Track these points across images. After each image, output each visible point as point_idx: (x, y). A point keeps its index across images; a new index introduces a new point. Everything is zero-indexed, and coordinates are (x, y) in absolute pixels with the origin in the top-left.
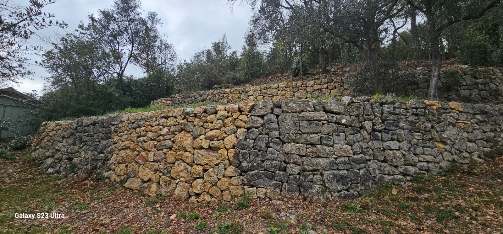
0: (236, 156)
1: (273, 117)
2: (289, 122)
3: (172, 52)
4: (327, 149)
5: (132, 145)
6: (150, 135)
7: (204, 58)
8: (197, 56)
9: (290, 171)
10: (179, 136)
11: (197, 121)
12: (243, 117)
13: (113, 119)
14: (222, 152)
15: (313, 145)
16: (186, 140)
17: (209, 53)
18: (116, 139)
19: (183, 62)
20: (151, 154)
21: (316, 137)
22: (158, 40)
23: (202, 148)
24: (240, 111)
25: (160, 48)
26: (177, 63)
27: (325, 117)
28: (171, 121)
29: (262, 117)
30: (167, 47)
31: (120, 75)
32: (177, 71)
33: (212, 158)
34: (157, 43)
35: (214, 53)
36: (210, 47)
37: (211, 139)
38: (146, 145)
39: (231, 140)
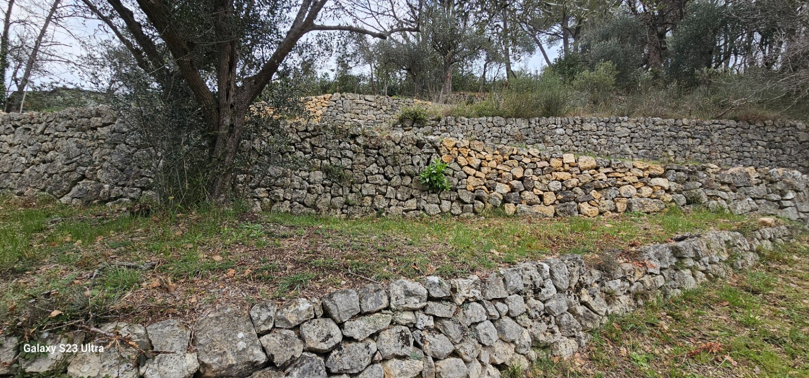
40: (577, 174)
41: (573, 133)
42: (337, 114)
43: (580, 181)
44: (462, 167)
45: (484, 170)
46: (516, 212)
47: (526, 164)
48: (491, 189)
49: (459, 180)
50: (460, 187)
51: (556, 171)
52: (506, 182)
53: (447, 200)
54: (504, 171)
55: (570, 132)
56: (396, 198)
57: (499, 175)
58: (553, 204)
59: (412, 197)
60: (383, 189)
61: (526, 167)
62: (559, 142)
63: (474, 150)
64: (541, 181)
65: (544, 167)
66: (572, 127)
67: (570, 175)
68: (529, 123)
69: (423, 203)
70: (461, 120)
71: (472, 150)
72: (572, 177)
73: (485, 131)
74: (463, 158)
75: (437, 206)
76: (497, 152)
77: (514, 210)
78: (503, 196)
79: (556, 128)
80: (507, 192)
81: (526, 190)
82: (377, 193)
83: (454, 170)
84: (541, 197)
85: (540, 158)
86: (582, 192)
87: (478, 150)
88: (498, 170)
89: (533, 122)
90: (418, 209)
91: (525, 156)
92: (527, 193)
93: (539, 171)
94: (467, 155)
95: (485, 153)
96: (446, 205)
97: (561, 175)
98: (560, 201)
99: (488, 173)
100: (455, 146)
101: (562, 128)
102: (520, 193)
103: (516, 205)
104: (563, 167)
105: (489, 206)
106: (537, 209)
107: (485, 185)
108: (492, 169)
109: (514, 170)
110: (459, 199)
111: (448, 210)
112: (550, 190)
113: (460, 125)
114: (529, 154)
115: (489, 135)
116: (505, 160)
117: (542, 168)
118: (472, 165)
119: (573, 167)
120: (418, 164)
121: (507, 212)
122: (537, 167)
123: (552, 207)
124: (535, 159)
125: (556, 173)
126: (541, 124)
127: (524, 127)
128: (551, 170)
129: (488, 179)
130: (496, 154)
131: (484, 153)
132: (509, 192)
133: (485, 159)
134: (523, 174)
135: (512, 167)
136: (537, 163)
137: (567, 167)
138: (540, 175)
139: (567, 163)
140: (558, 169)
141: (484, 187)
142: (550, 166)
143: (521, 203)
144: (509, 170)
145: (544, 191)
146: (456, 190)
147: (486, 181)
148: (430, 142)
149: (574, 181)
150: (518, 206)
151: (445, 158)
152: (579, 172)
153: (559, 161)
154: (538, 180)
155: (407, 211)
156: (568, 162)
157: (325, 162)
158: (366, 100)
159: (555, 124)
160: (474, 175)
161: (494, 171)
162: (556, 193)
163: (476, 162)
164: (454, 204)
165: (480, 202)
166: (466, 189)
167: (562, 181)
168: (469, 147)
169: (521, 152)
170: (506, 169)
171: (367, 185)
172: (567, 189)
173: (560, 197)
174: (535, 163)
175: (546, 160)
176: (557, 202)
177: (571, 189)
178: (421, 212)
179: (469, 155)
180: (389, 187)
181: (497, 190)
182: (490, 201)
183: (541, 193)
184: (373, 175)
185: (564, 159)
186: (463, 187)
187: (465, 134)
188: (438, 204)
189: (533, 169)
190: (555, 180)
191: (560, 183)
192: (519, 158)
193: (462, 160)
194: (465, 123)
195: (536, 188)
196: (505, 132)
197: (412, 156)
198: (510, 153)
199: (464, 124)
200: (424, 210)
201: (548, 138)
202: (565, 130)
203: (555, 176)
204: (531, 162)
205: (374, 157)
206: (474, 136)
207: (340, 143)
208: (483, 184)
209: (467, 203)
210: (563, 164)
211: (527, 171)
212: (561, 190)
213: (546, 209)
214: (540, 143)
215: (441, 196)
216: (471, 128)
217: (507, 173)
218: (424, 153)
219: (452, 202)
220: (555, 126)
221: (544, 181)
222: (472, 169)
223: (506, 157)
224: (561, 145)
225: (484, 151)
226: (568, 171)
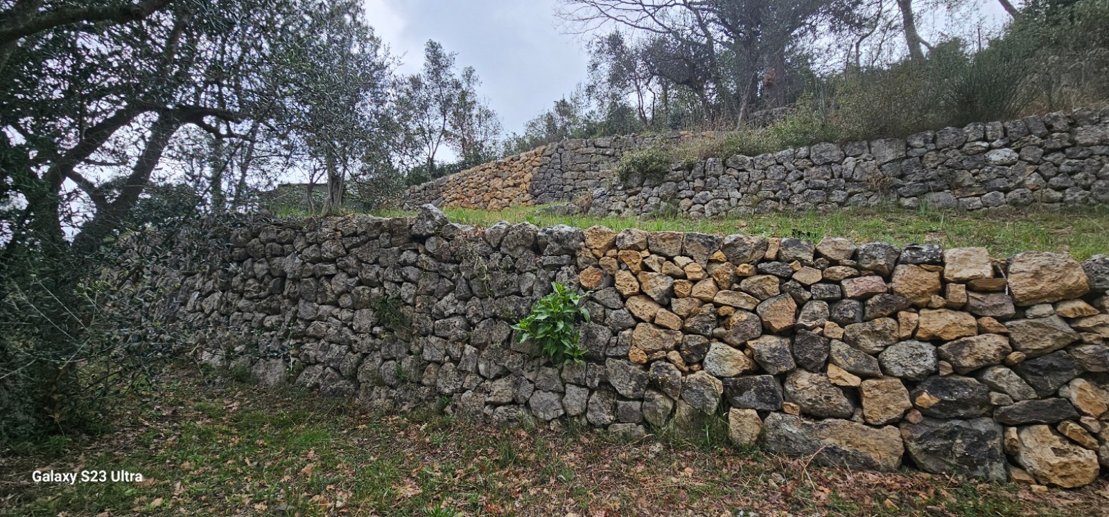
0: (531, 186)
1: (557, 155)
2: (568, 157)
3: (494, 121)
4: (593, 173)
5: (458, 196)
6: (472, 185)
7: (542, 126)
8: (533, 125)
9: (565, 190)
10: (492, 182)
11: (505, 168)
12: (538, 159)
13: (441, 182)
14: (523, 186)
15: (584, 172)
16: (497, 183)
17: (550, 118)
18: (445, 195)
19: (511, 136)
20: (473, 199)
21: (586, 166)
22: (476, 106)
23: (509, 186)
24: (536, 154)
25: (478, 116)
26: (502, 138)
27: (594, 150)
28: (488, 171)
29: (550, 156)
30: (488, 115)
31: (431, 160)
32: (502, 149)
33: (516, 191)
34: (475, 112)
35: (557, 116)
36: (551, 108)
37: (515, 178)
38: (469, 193)
39: (529, 175)
40: (1002, 320)
41: (1045, 154)
42: (552, 176)
43: (1012, 343)
44: (624, 299)
45: (681, 305)
46: (761, 439)
47: (807, 288)
48: (694, 358)
49: (615, 334)
50: (613, 352)
51: (917, 308)
52: (737, 341)
53: (579, 385)
54: (737, 309)
55: (1030, 154)
56: (478, 372)
57: (722, 320)
58: (895, 423)
59: (505, 373)
60: (455, 352)
61: (807, 295)
62: (1000, 183)
63: (659, 254)
64: (853, 343)
65: (869, 295)
66: (1039, 141)
67: (972, 321)
68: (908, 145)
69: (525, 391)
70: (735, 162)
71: (651, 253)
72: (981, 330)
73: (791, 177)
74: (627, 274)
75: (554, 397)
76: (719, 255)
77: (757, 430)
78: (725, 387)
79: (990, 148)
80: (736, 371)
81: (800, 366)
82: (447, 358)
83: (606, 307)
84: (854, 394)
85: (857, 267)
86: (1023, 386)
87: (667, 251)
88: (718, 305)
89: (917, 142)
90: (514, 402)
91: (803, 262)
92: (804, 379)
93: (850, 309)
94: (638, 267)
95: (685, 260)
96: (575, 398)
97: (936, 321)
98: (927, 414)
99: (690, 314)
100: (613, 245)
101: (1006, 146)
102: (782, 378)
103: (763, 414)
104: (942, 293)
105: (683, 410)
106: (833, 435)
107: (677, 347)
108: (704, 301)
109: (766, 304)
110: (605, 385)
111: (578, 410)
112: (885, 371)
113: (735, 173)
114: (817, 254)
115: (798, 186)
116: (740, 278)
117: (863, 298)
118: (649, 292)
119: (986, 292)
120: (531, 291)
121: (734, 434)
122: (843, 296)
123: (893, 434)
124: (839, 269)
125: (914, 317)
126: (940, 144)
127: (890, 158)
128: (893, 306)
129: (685, 331)
130: (718, 262)
131: (681, 260)
132: (745, 373)
133: (684, 277)
134: (796, 317)
135: (761, 298)
136: (844, 283)
137: (958, 293)
138: (852, 320)
139: (959, 281)
140: (923, 300)
141: (674, 355)
142: (891, 291)
143: (781, 411)
144: (750, 307)
145: (864, 377)
146: (601, 362)
147: (679, 337)
148: (557, 240)
149: (990, 345)
150: (769, 420)
151: (588, 276)
152: (1010, 310)
153: (925, 275)
154: (844, 339)
155: (494, 405)
156: (965, 273)
157: (375, 291)
158: (596, 147)
159: (985, 139)
160: (652, 320)
161: (707, 308)
162: (911, 383)
163: (658, 284)
164: (595, 396)
165: (658, 396)
166: (626, 357)
167: (936, 341)
168: (648, 246)
169: (789, 253)
170: (742, 303)
171: (433, 339)
172: (957, 370)
173: (926, 398)
174: (838, 282)
175: (876, 271)
176: (914, 417)
177: (976, 373)
178: (522, 412)
179: (646, 268)
180: (467, 346)
181: (710, 365)
182: (685, 396)
183: (854, 381)
184: (445, 318)
185: (948, 267)
186: (621, 352)
187: (742, 190)
188: (559, 393)
189: (831, 302)
190: (913, 337)
191: (929, 349)
192: (784, 269)
193: (625, 280)
194: (746, 166)
195: (836, 364)
196: (841, 176)
197: (520, 273)
198: (759, 254)
199: (743, 170)
200: (527, 405)
201: (966, 177)
202: (1018, 151)
203: (909, 323)
204: (824, 281)
205: (450, 279)
206: (764, 193)
207: (401, 251)
208: (670, 345)
209: (623, 398)
210: (944, 282)
211: (808, 309)
212: (930, 374)
213: (871, 438)
214: (941, 190)
215: (564, 375)
216: (756, 174)
217: (744, 316)
218: (544, 267)
219: (591, 391)
220: (985, 144)
221: (871, 344)
222: (649, 304)
223: (743, 269)
224: (1006, 191)
225: (683, 253)
226: (963, 308)
